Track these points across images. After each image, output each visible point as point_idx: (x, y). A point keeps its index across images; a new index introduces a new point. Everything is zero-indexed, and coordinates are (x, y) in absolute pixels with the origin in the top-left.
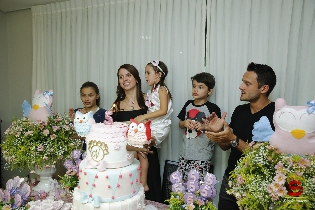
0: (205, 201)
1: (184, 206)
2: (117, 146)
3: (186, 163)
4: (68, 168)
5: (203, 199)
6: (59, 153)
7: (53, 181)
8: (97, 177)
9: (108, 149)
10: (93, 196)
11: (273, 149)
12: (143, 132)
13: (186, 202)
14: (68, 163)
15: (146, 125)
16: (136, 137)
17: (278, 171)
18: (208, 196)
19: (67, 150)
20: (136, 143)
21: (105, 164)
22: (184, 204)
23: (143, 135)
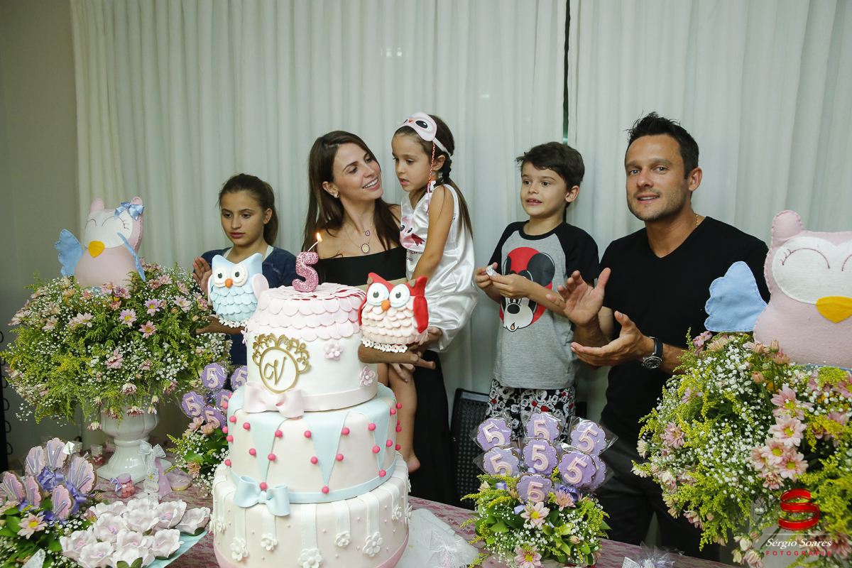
0: (574, 495)
1: (518, 509)
2: (333, 350)
3: (511, 396)
4: (194, 414)
5: (571, 490)
6: (165, 373)
7: (152, 450)
8: (279, 435)
9: (308, 357)
10: (271, 487)
11: (767, 350)
12: (407, 308)
13: (523, 500)
14: (191, 401)
15: (414, 288)
16: (385, 322)
17: (780, 410)
18: (583, 482)
19: (186, 365)
20: (387, 340)
21: (301, 398)
22: (518, 504)
23: (406, 317)
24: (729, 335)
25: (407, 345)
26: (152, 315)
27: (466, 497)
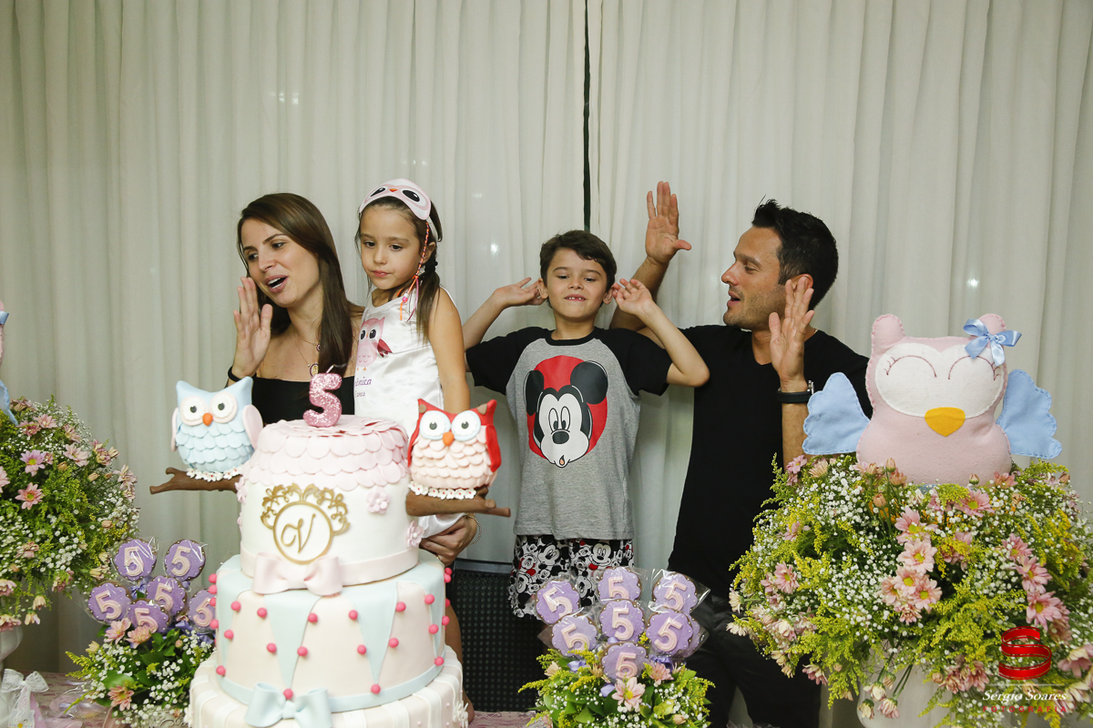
0: (668, 665)
1: (605, 691)
2: (378, 501)
3: (556, 561)
4: (109, 616)
5: (663, 660)
6: (54, 561)
7: (24, 683)
8: (313, 620)
10: (298, 693)
11: (880, 471)
12: (477, 441)
13: (610, 678)
14: (106, 598)
15: (484, 415)
16: (449, 460)
17: (904, 535)
18: (679, 648)
19: (84, 546)
20: (450, 483)
21: (338, 568)
22: (603, 684)
23: (477, 453)
24: (828, 457)
25: (476, 489)
26: (33, 474)
27: (525, 687)
